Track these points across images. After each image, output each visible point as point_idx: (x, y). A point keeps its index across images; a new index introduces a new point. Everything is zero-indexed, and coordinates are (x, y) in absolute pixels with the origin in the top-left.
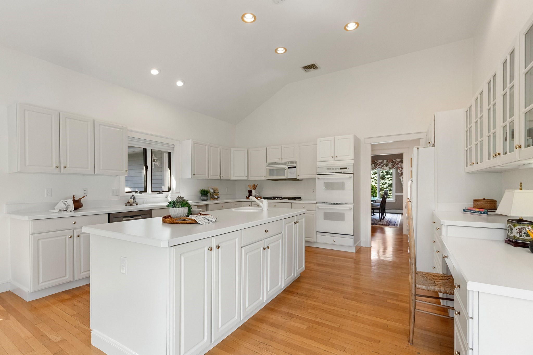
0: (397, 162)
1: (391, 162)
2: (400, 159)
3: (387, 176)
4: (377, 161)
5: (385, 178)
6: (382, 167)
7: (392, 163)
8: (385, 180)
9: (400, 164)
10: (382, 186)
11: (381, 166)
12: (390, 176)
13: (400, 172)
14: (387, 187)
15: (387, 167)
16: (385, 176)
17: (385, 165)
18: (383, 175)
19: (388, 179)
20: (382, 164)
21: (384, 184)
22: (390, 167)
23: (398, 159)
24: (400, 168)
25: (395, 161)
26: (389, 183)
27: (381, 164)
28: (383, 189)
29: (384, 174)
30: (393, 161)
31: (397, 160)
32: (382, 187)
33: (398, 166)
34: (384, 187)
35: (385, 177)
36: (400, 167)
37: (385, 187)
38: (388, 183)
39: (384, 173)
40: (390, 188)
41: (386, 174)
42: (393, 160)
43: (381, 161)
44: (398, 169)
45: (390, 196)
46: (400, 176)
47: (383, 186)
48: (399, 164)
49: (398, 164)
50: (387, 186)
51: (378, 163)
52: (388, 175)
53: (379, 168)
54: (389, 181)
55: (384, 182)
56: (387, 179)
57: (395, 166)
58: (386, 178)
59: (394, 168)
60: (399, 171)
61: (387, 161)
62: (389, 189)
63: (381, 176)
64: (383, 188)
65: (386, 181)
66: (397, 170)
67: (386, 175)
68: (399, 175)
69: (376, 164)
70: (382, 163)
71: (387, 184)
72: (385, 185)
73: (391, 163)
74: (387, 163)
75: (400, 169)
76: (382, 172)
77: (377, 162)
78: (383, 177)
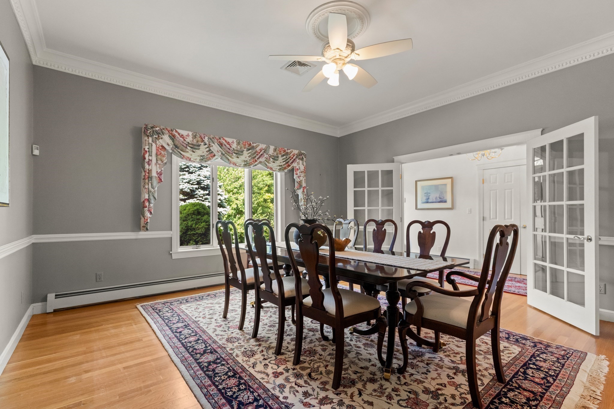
0: (294, 156)
1: (282, 153)
2: (298, 151)
4: (255, 145)
5: (196, 196)
6: (267, 163)
7: (285, 157)
9: (298, 160)
11: (264, 159)
13: (299, 180)
18: (193, 188)
19: (202, 197)
23: (295, 149)
24: (298, 169)
25: (290, 153)
27: (264, 154)
31: (293, 151)
33: (294, 165)
35: (195, 193)
36: (297, 167)
39: (192, 184)
42: (286, 149)
43: (264, 146)
44: (295, 173)
46: (298, 189)
48: (296, 161)
51: (258, 149)
57: (290, 165)
58: (197, 194)
60: (295, 176)
68: (296, 186)
69: (253, 152)
73: (282, 156)
74: (276, 154)
78: (191, 193)
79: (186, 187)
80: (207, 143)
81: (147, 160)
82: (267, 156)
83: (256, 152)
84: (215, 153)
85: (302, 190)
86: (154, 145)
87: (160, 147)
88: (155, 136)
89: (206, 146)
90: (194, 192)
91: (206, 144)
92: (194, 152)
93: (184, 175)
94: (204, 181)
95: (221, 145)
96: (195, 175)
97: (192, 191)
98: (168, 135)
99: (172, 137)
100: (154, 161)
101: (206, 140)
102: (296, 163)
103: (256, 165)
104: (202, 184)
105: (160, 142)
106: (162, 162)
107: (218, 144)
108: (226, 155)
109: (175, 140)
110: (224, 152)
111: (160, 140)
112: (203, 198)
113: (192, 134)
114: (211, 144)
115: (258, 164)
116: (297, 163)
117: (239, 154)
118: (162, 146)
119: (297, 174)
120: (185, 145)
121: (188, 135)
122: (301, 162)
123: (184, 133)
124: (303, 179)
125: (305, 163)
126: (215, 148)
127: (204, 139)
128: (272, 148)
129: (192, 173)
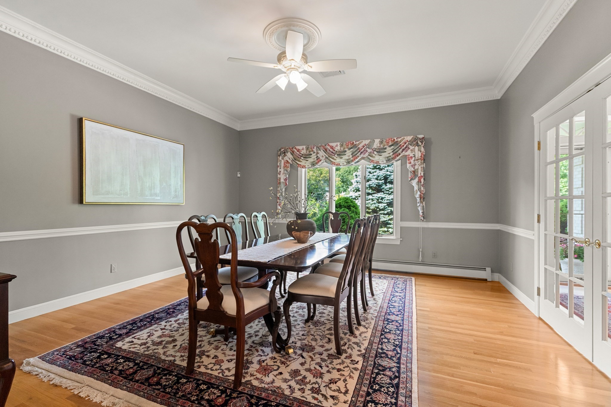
0: (405, 143)
1: (390, 144)
2: (412, 137)
3: (386, 186)
4: (357, 143)
5: (383, 190)
6: (370, 158)
7: (392, 147)
8: (382, 193)
9: (411, 147)
10: (377, 205)
11: (367, 154)
12: (390, 185)
13: (413, 169)
14: (385, 206)
15: (381, 158)
16: (381, 186)
17: (375, 153)
18: (379, 183)
20: (369, 150)
21: (380, 200)
22: (388, 155)
23: (407, 136)
24: (412, 157)
25: (401, 141)
26: (389, 200)
27: (367, 149)
28: (378, 211)
29: (381, 182)
30: (396, 140)
31: (404, 138)
32: (376, 207)
33: (407, 154)
34: (379, 207)
35: (382, 188)
36: (411, 155)
37: (381, 206)
38: (387, 198)
39: (380, 180)
40: (391, 208)
41: (383, 181)
42: (395, 138)
43: (367, 142)
44: (408, 162)
45: (390, 224)
46: (412, 179)
47: (379, 204)
48: (409, 148)
49: (407, 148)
50: (386, 204)
51: (360, 146)
52: (387, 184)
53: (363, 158)
54: (389, 194)
55: (380, 198)
56: (385, 192)
57: (400, 154)
59: (398, 158)
60: (408, 165)
61: (381, 142)
62: (389, 211)
63: (375, 185)
64: (378, 209)
65: (383, 196)
66: (403, 165)
67: (383, 184)
68: (409, 176)
69: (355, 150)
70: (369, 146)
71: (386, 201)
72: (383, 203)
73: (390, 146)
74: (382, 146)
75: (412, 161)
76: (377, 179)
77: (359, 144)
78: (379, 187)
79: (373, 183)
80: (316, 151)
81: (279, 172)
82: (371, 150)
83: (359, 148)
84: (321, 158)
85: (417, 180)
86: (282, 161)
87: (286, 162)
88: (282, 155)
89: (315, 154)
90: (382, 186)
91: (315, 153)
92: (307, 161)
93: (376, 172)
94: (390, 175)
95: (326, 150)
96: (385, 171)
97: (379, 186)
98: (290, 153)
99: (293, 153)
100: (282, 172)
101: (315, 150)
102: (409, 151)
103: (358, 162)
104: (389, 178)
105: (286, 158)
106: (287, 171)
107: (323, 151)
108: (329, 158)
109: (294, 154)
110: (327, 156)
111: (286, 157)
112: (389, 192)
113: (306, 147)
114: (318, 151)
115: (360, 160)
116: (411, 150)
117: (341, 155)
118: (287, 161)
119: (410, 163)
120: (299, 157)
121: (302, 148)
122: (417, 148)
123: (300, 148)
124: (420, 167)
125: (423, 149)
126: (322, 153)
127: (313, 149)
128: (377, 141)
129: (381, 170)
